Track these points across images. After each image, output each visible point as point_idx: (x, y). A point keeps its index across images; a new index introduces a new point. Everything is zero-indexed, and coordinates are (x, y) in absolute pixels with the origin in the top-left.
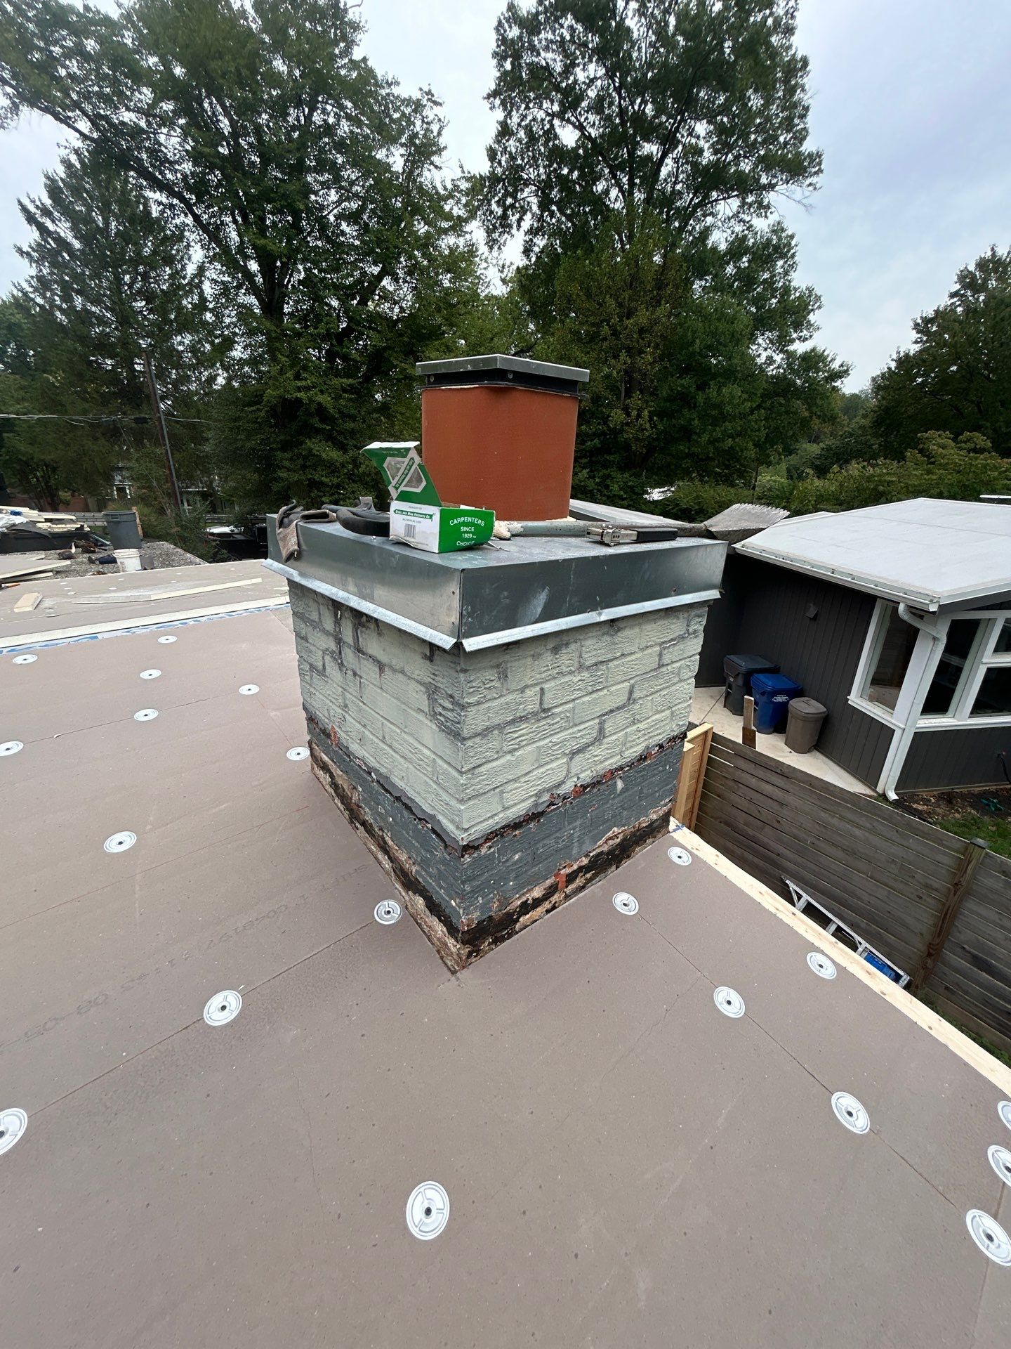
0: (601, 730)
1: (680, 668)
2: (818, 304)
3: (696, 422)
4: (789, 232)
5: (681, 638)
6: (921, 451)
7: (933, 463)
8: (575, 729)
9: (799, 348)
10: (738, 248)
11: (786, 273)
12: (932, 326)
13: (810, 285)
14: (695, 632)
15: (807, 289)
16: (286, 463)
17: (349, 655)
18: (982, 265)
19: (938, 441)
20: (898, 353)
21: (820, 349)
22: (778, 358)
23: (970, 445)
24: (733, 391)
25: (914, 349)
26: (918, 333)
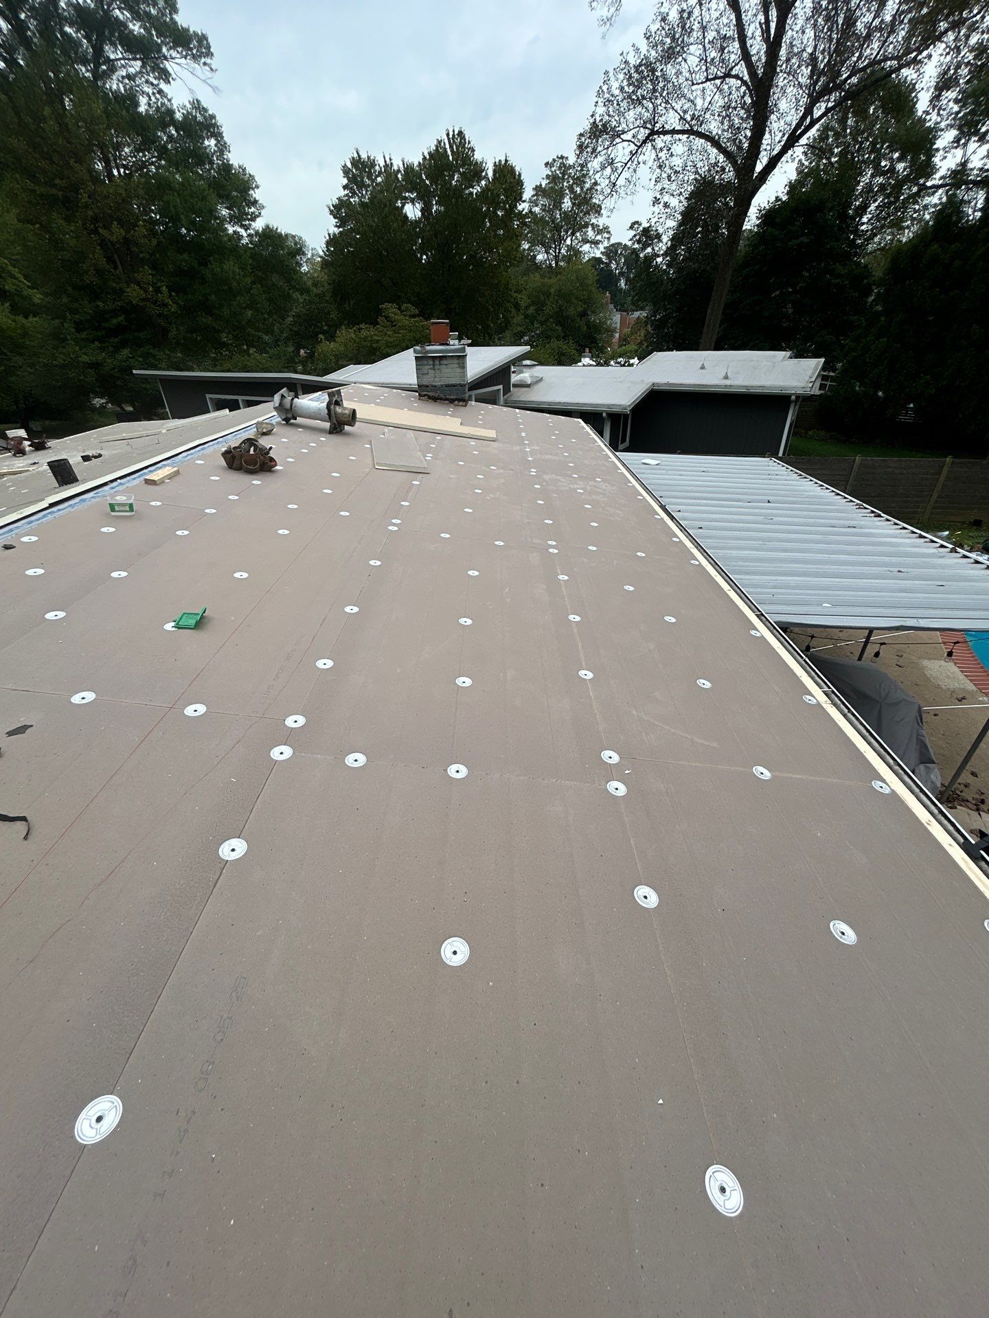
2: (255, 183)
3: (213, 296)
4: (210, 112)
9: (259, 225)
11: (221, 152)
13: (242, 165)
15: (240, 167)
17: (437, 367)
21: (273, 226)
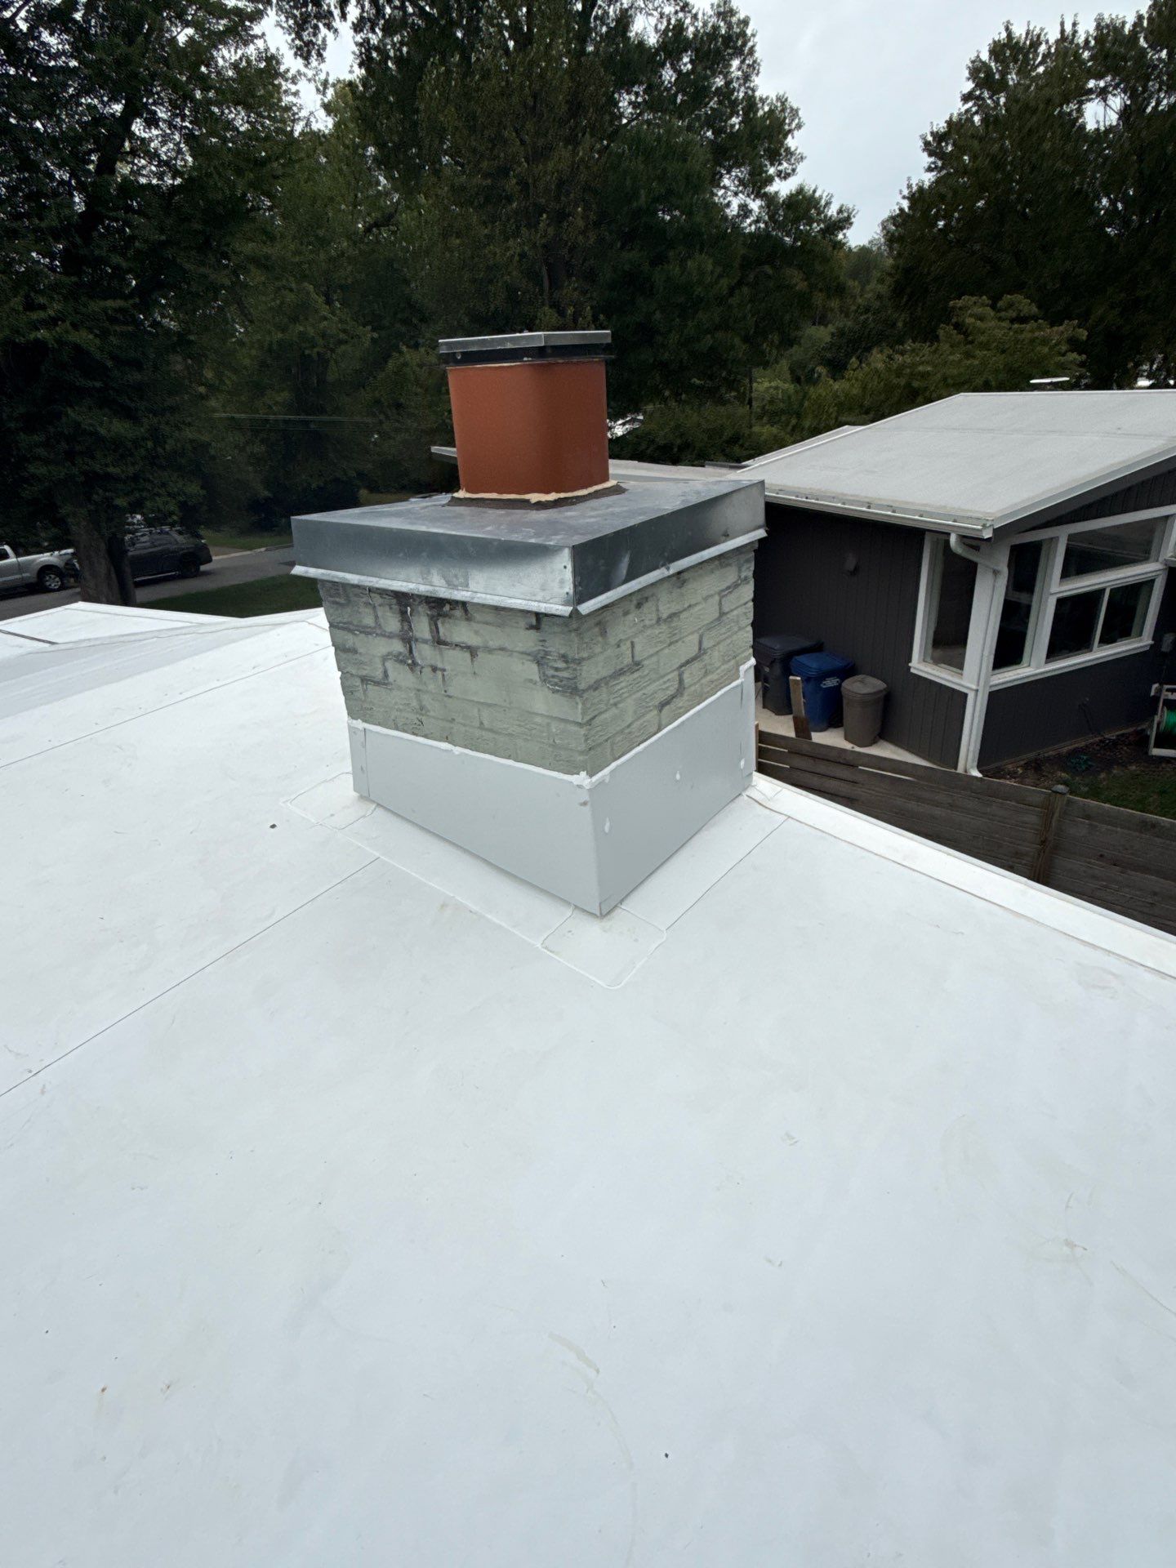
0: (681, 681)
1: (738, 616)
2: (796, 121)
4: (742, 17)
5: (736, 586)
6: (957, 326)
7: (972, 342)
8: (661, 681)
9: (782, 188)
10: (674, 41)
11: (747, 78)
12: (947, 144)
13: (781, 93)
14: (746, 578)
15: (778, 99)
16: (41, 451)
17: (425, 653)
18: (997, 50)
19: (973, 309)
20: (909, 186)
21: (809, 188)
22: (755, 205)
23: (1012, 314)
24: (703, 263)
25: (928, 178)
26: (930, 155)
